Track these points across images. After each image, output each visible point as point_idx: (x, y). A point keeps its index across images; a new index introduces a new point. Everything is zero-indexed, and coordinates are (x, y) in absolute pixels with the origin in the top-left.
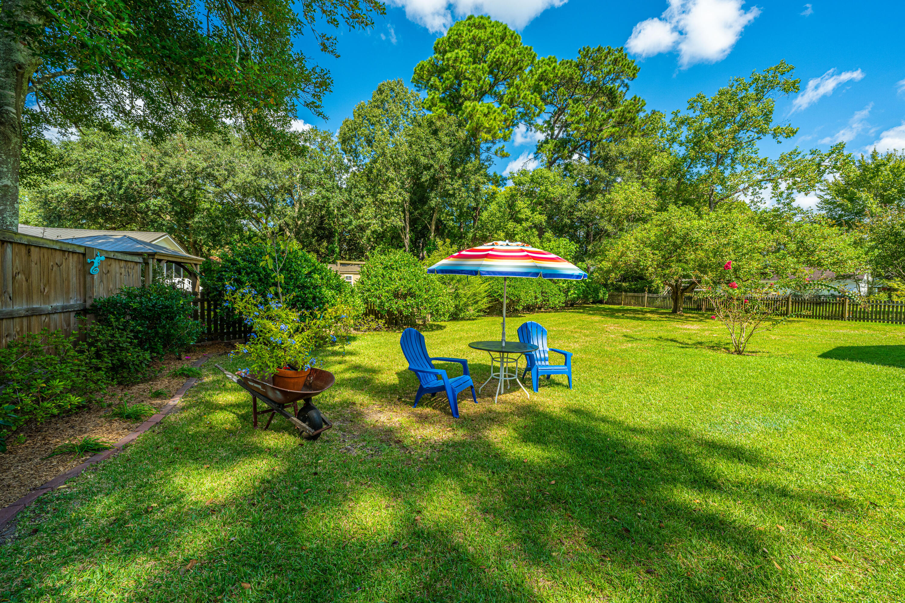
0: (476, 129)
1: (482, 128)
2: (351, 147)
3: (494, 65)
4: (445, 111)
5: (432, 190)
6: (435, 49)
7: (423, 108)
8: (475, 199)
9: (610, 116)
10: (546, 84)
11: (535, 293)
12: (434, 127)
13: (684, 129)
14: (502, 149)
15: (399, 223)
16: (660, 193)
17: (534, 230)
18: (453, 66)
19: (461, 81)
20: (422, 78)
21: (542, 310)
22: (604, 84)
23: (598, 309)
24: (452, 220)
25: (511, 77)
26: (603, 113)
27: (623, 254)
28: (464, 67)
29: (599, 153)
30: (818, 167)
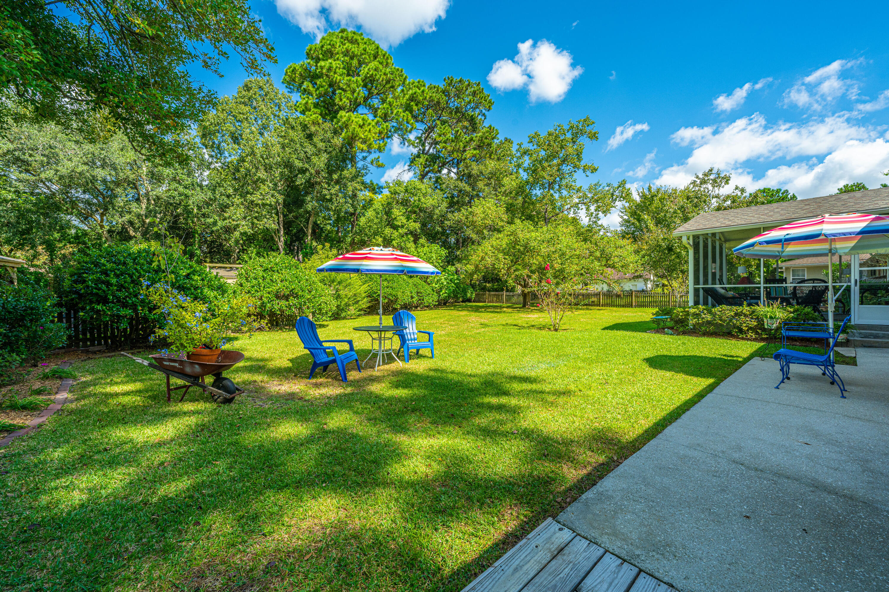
0: (352, 138)
1: (357, 138)
2: (214, 143)
3: (368, 80)
4: (320, 117)
5: (307, 193)
6: (308, 54)
7: (296, 111)
8: (352, 205)
9: (471, 139)
10: (417, 105)
11: (411, 293)
12: (308, 132)
13: (526, 158)
14: (377, 159)
15: (273, 225)
16: (510, 209)
17: (409, 236)
18: (327, 75)
19: (335, 90)
20: (294, 80)
21: (419, 309)
22: (466, 111)
23: (466, 306)
24: (330, 224)
25: (384, 93)
26: (466, 136)
27: (483, 259)
28: (339, 78)
29: (464, 170)
30: (612, 196)
